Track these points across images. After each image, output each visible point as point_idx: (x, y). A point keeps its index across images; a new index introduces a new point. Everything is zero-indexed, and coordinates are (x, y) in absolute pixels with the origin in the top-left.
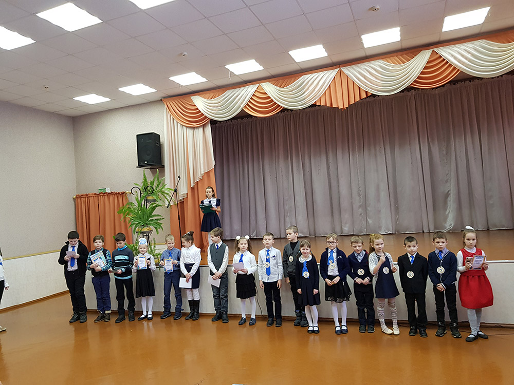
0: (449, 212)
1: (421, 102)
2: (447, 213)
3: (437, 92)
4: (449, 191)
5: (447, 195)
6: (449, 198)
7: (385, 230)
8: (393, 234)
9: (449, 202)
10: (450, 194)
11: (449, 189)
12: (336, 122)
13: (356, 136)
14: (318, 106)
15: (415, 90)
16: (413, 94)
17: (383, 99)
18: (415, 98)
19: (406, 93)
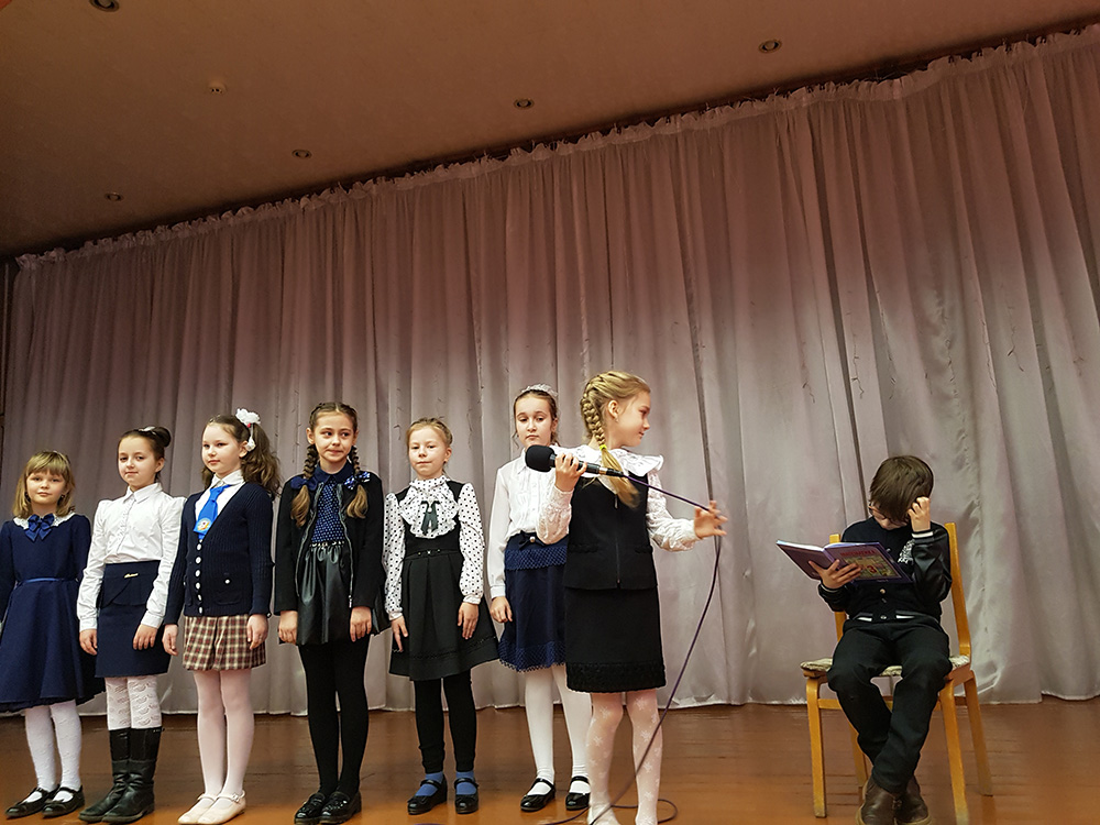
0: (978, 608)
2: (969, 608)
3: (897, 95)
7: (694, 690)
8: (729, 706)
10: (975, 522)
11: (969, 496)
12: (508, 226)
13: (582, 279)
14: (446, 167)
15: (810, 89)
16: (804, 105)
17: (687, 132)
18: (810, 121)
19: (775, 102)
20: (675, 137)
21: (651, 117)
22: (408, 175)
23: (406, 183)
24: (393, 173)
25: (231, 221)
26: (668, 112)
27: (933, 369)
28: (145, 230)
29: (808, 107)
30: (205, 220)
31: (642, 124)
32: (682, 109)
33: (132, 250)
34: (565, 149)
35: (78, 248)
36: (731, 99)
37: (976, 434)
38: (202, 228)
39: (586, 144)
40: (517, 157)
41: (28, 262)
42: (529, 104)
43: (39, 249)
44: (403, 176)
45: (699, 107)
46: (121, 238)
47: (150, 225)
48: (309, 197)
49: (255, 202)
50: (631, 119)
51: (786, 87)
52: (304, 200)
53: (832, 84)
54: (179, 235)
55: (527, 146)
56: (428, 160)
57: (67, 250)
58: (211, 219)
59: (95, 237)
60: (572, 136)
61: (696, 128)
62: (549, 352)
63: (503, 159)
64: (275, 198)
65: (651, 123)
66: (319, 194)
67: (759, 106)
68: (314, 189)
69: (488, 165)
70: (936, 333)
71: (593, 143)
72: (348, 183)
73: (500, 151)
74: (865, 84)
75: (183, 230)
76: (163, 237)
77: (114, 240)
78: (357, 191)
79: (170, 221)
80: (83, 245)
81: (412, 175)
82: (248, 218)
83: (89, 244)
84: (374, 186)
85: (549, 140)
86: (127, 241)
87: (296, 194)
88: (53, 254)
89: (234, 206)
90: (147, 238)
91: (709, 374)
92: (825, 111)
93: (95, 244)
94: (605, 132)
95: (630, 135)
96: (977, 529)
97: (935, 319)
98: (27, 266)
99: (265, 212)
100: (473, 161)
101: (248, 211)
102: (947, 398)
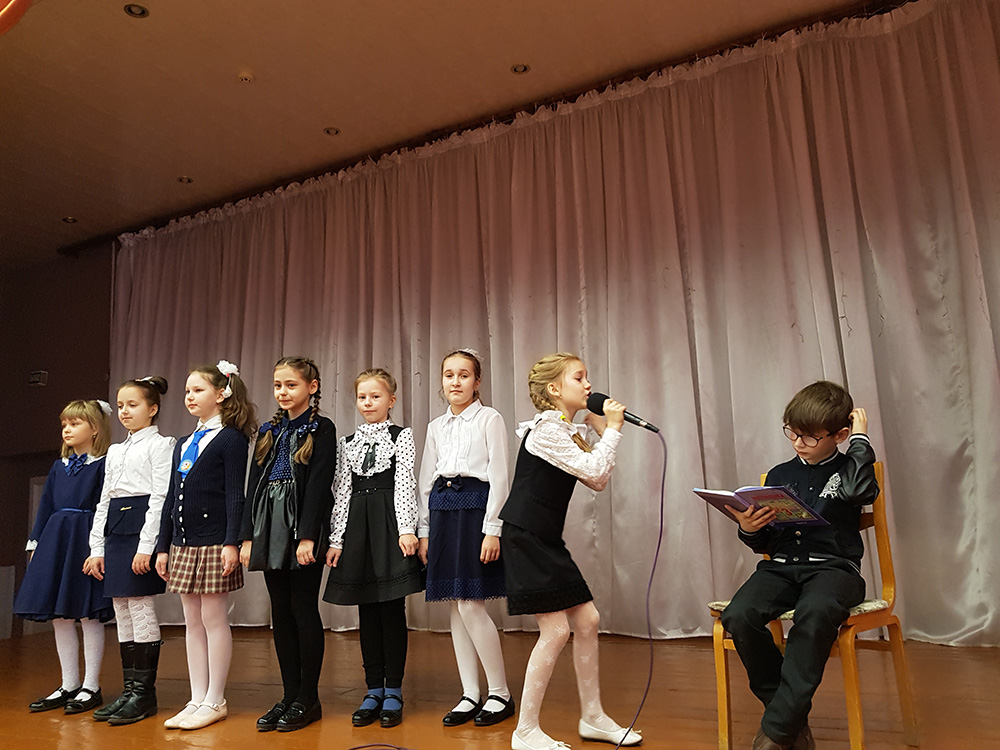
0: (971, 548)
1: (826, 76)
2: (962, 547)
3: (888, 28)
4: (964, 446)
5: (958, 465)
6: (967, 482)
7: (681, 623)
9: (967, 500)
10: (970, 460)
11: (964, 433)
12: (513, 185)
13: (580, 232)
14: (459, 134)
15: (798, 30)
16: (794, 47)
17: (679, 83)
18: (799, 64)
19: (763, 46)
20: (668, 89)
21: (644, 72)
22: (427, 144)
23: (426, 151)
24: (414, 143)
25: (283, 196)
26: (659, 66)
27: (924, 304)
28: (215, 207)
29: (798, 49)
30: (261, 196)
31: (635, 79)
32: (673, 62)
33: (206, 226)
34: (566, 109)
35: (164, 226)
36: (719, 48)
37: (969, 370)
38: (260, 203)
39: (585, 103)
40: (521, 120)
41: (127, 239)
42: (525, 69)
43: (135, 229)
44: (423, 145)
45: (689, 58)
46: (197, 215)
47: (219, 203)
48: (345, 170)
49: (301, 178)
50: (625, 76)
51: (774, 32)
52: (341, 173)
53: (821, 24)
54: (243, 210)
55: (531, 108)
56: (443, 130)
57: (157, 229)
58: (267, 194)
59: (177, 216)
60: (571, 96)
61: (687, 79)
62: (549, 300)
63: (510, 123)
64: (317, 173)
65: (644, 77)
66: (353, 166)
67: (748, 53)
68: (348, 163)
69: (496, 129)
70: (929, 267)
71: (590, 101)
72: (377, 155)
73: (506, 116)
74: (854, 21)
75: (245, 205)
76: (229, 214)
77: (192, 217)
78: (385, 162)
79: (235, 198)
80: (168, 224)
81: (431, 144)
82: (296, 192)
83: (173, 221)
84: (399, 156)
85: (550, 101)
86: (202, 218)
87: (334, 168)
88: (146, 232)
89: (284, 182)
90: (218, 214)
91: (699, 316)
92: (814, 52)
93: (177, 221)
94: (601, 90)
95: (625, 91)
96: (971, 467)
97: (928, 253)
98: (126, 243)
99: (310, 186)
100: (483, 126)
101: (296, 186)
102: (940, 334)
